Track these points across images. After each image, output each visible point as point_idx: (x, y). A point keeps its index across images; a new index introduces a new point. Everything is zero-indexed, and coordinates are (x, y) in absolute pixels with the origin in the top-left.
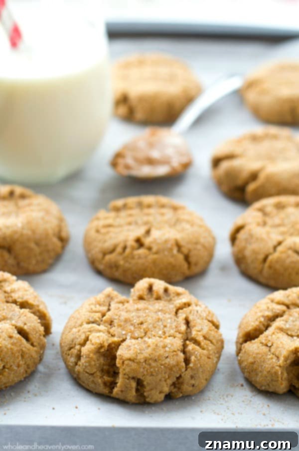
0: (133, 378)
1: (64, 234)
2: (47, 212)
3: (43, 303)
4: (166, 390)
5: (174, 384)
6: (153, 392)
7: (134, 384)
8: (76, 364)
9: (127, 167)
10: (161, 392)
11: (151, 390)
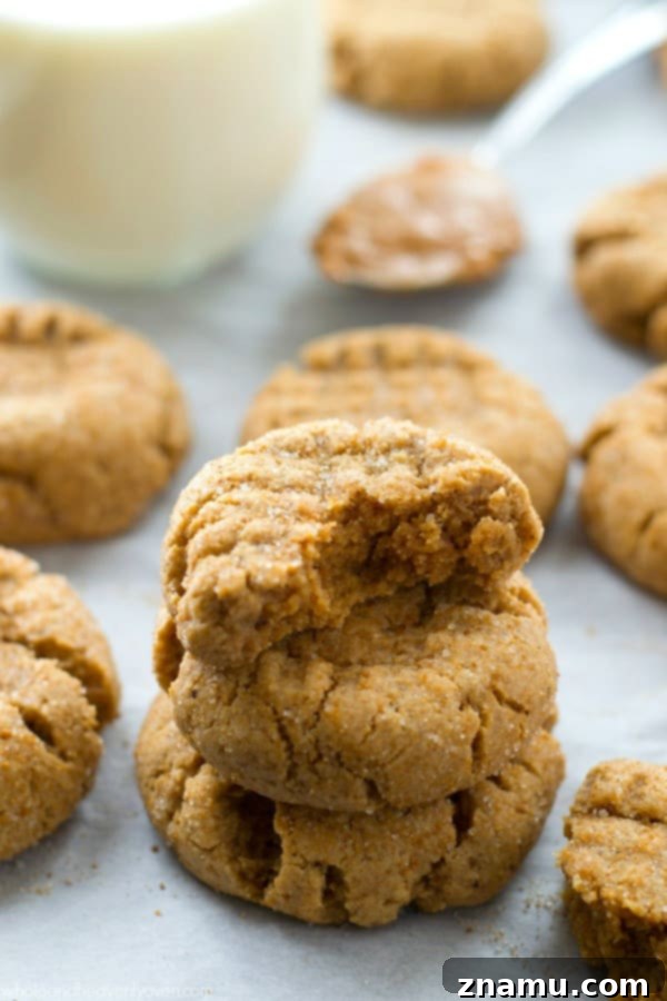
0: (317, 864)
1: (176, 438)
2: (134, 381)
3: (100, 638)
4: (404, 895)
5: (425, 880)
6: (370, 901)
7: (318, 881)
8: (170, 816)
9: (352, 259)
10: (389, 902)
11: (364, 895)
